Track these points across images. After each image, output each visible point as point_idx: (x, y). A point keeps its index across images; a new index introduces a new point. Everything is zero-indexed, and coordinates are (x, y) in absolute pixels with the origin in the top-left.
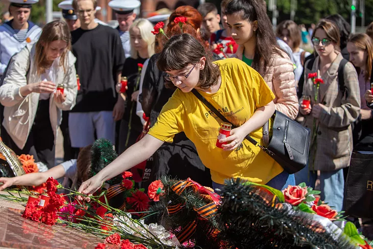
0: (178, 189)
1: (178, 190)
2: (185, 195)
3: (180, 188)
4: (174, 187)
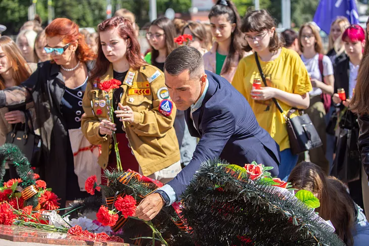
0: (125, 179)
1: (125, 181)
2: (131, 185)
3: (126, 179)
4: (120, 178)
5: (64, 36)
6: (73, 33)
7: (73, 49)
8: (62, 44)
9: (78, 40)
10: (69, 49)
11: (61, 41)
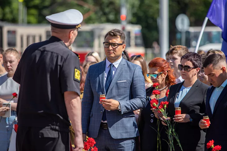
5: (159, 67)
6: (165, 67)
7: (164, 76)
8: (157, 72)
9: (168, 71)
10: (161, 76)
11: (156, 70)
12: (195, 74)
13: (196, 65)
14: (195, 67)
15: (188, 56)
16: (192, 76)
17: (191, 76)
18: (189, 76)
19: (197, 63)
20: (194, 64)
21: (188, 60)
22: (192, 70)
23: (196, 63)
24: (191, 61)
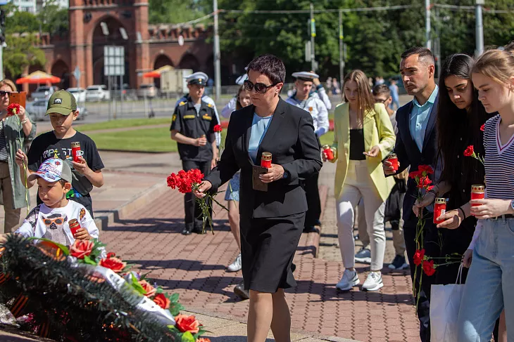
12: (276, 94)
13: (277, 79)
14: (274, 82)
15: (260, 66)
16: (271, 99)
17: (268, 99)
18: (265, 100)
19: (278, 76)
20: (272, 78)
21: (262, 73)
22: (270, 90)
23: (276, 76)
24: (267, 74)
